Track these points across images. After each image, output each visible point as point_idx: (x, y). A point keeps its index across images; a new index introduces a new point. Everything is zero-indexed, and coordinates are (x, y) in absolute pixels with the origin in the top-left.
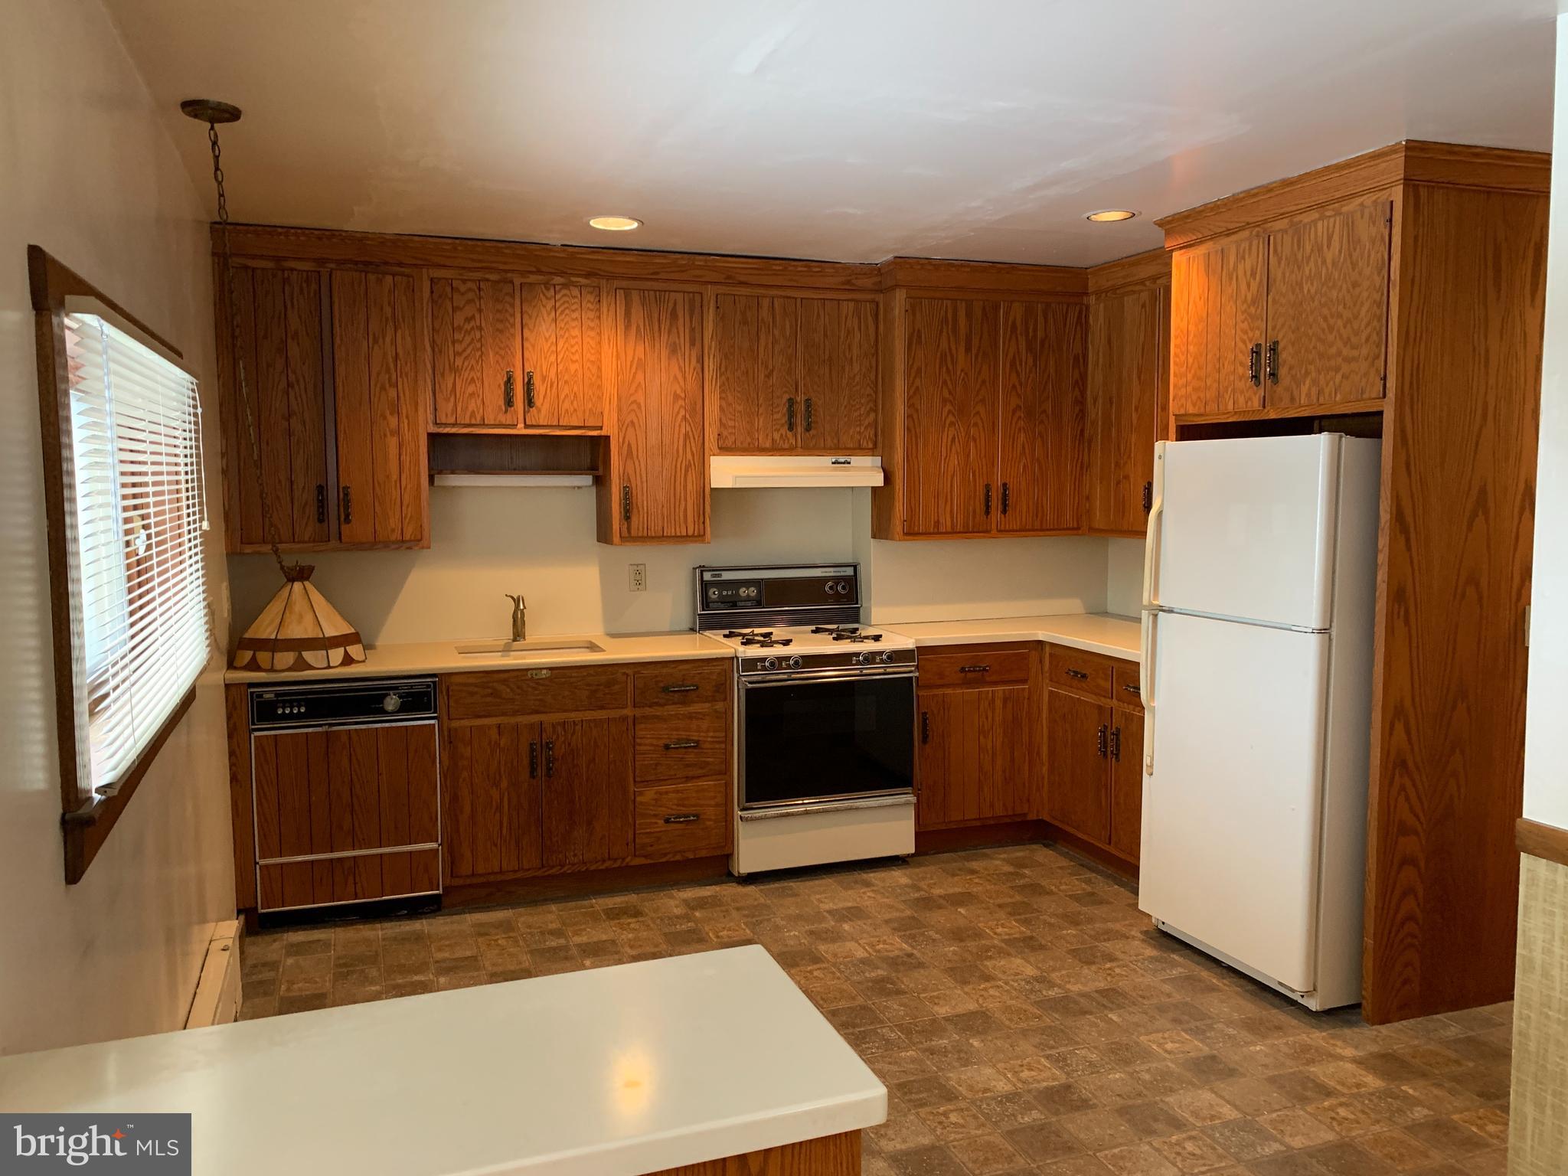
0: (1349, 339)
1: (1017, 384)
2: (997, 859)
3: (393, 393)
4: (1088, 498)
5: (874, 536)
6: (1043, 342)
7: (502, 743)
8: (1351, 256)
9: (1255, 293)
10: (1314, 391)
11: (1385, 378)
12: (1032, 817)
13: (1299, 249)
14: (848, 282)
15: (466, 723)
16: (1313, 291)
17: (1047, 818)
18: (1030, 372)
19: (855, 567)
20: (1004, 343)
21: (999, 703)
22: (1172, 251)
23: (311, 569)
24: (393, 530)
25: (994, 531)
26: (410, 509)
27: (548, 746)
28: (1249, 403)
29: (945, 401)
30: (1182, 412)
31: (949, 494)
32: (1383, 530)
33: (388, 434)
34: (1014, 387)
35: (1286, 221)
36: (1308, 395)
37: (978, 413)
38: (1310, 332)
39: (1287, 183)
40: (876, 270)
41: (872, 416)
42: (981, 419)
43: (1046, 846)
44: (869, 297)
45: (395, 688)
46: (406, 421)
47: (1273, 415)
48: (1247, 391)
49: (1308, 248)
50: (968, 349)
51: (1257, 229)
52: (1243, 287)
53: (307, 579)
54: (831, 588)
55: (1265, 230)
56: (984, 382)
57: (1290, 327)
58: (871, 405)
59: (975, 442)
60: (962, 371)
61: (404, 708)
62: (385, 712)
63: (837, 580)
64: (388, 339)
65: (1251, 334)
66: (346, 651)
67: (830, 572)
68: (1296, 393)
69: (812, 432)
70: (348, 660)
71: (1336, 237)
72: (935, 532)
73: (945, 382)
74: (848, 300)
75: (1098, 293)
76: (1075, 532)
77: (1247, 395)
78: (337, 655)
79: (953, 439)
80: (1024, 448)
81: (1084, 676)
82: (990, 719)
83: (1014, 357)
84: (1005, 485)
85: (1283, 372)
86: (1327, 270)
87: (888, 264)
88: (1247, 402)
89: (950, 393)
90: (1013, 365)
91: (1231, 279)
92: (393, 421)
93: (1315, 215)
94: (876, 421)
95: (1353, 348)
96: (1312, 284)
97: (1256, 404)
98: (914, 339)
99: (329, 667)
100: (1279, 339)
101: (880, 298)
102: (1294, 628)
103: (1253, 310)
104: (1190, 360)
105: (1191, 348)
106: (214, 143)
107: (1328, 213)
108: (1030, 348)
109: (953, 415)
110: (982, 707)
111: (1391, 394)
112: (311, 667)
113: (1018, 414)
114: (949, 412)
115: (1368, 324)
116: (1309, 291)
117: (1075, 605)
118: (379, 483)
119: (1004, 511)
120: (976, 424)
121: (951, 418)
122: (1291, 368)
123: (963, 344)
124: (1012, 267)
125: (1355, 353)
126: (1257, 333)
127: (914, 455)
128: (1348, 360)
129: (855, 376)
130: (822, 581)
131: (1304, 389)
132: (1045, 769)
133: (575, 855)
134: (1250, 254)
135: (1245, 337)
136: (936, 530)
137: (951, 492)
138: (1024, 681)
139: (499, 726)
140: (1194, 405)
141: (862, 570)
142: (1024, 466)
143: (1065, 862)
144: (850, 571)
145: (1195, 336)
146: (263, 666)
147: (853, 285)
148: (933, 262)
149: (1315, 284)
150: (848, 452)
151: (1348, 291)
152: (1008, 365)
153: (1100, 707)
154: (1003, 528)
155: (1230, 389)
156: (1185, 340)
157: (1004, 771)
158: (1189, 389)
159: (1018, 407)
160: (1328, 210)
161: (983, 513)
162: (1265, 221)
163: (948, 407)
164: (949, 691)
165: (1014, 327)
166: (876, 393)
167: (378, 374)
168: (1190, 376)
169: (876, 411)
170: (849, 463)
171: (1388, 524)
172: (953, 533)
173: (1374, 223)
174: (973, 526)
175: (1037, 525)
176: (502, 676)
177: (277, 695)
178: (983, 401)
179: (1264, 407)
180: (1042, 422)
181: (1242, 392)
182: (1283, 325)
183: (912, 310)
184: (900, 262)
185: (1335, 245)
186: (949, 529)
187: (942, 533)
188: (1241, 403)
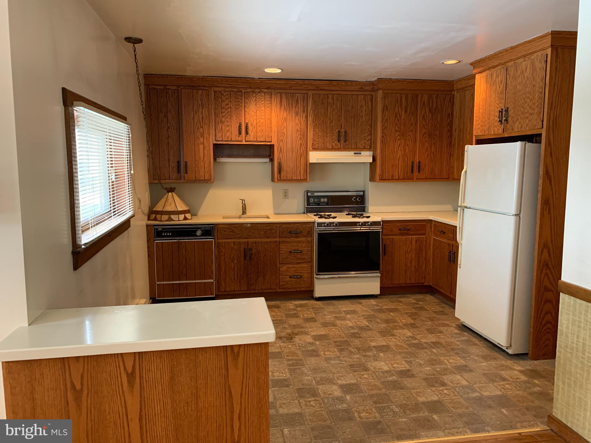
0: (531, 106)
1: (425, 125)
2: (411, 298)
3: (201, 130)
4: (452, 167)
5: (370, 181)
6: (435, 109)
7: (235, 248)
8: (533, 75)
9: (502, 89)
10: (520, 126)
11: (543, 121)
12: (426, 284)
13: (516, 73)
14: (361, 88)
15: (223, 241)
16: (520, 89)
17: (431, 285)
18: (430, 120)
19: (364, 192)
20: (420, 109)
21: (414, 242)
22: (475, 74)
23: (175, 188)
24: (202, 176)
25: (415, 179)
26: (207, 169)
27: (251, 250)
28: (499, 131)
29: (396, 131)
30: (477, 134)
31: (397, 165)
32: (540, 178)
33: (200, 144)
34: (424, 126)
35: (513, 62)
36: (518, 127)
37: (409, 135)
38: (519, 104)
39: (512, 48)
40: (372, 83)
41: (369, 137)
42: (411, 137)
43: (431, 295)
44: (370, 93)
45: (200, 228)
46: (206, 140)
47: (506, 135)
48: (498, 126)
49: (519, 72)
50: (406, 111)
51: (503, 65)
52: (498, 88)
53: (173, 192)
54: (354, 199)
55: (505, 66)
56: (412, 124)
57: (512, 102)
58: (369, 132)
59: (408, 146)
60: (403, 120)
61: (202, 235)
62: (196, 236)
63: (357, 196)
64: (200, 112)
65: (500, 105)
66: (185, 215)
67: (354, 193)
68: (514, 127)
69: (347, 143)
70: (185, 219)
71: (528, 68)
72: (392, 179)
73: (397, 124)
74: (361, 95)
75: (458, 90)
76: (447, 180)
77: (498, 128)
78: (182, 217)
79: (400, 144)
80: (427, 148)
81: (444, 233)
82: (410, 248)
83: (424, 114)
84: (419, 162)
85: (510, 119)
86: (525, 80)
87: (376, 81)
89: (399, 128)
90: (423, 117)
91: (494, 85)
92: (202, 139)
93: (522, 60)
94: (371, 139)
95: (533, 109)
96: (520, 86)
97: (501, 131)
98: (385, 108)
99: (179, 220)
100: (509, 107)
101: (373, 93)
102: (507, 214)
103: (500, 96)
104: (480, 115)
105: (481, 111)
106: (135, 51)
107: (526, 59)
108: (430, 111)
109: (400, 136)
110: (407, 244)
111: (545, 127)
112: (173, 220)
113: (425, 135)
114: (398, 135)
115: (538, 101)
116: (519, 88)
118: (197, 160)
119: (419, 172)
120: (408, 139)
121: (399, 137)
122: (512, 118)
123: (404, 110)
124: (424, 81)
125: (533, 112)
126: (502, 104)
127: (384, 151)
128: (531, 114)
129: (363, 122)
130: (352, 196)
131: (516, 125)
132: (431, 266)
133: (259, 287)
134: (500, 75)
135: (498, 106)
136: (392, 178)
137: (398, 165)
138: (424, 234)
139: (234, 242)
140: (481, 132)
141: (366, 193)
142: (427, 155)
143: (436, 301)
144: (362, 193)
145: (482, 106)
146: (158, 219)
147: (363, 89)
148: (393, 80)
150: (360, 150)
151: (532, 88)
152: (421, 118)
153: (449, 244)
154: (418, 178)
155: (492, 126)
156: (479, 108)
157: (415, 267)
158: (480, 126)
159: (426, 133)
161: (410, 172)
162: (506, 62)
163: (398, 133)
164: (394, 237)
165: (424, 103)
166: (371, 128)
167: (197, 124)
168: (480, 121)
169: (371, 135)
170: (361, 154)
171: (542, 176)
172: (399, 179)
173: (542, 63)
174: (407, 177)
175: (432, 177)
176: (235, 225)
177: (163, 229)
178: (411, 131)
179: (503, 132)
180: (434, 139)
181: (496, 127)
182: (510, 101)
183: (384, 97)
184: (380, 80)
185: (528, 71)
186: (397, 178)
187: (394, 180)
188: (496, 132)
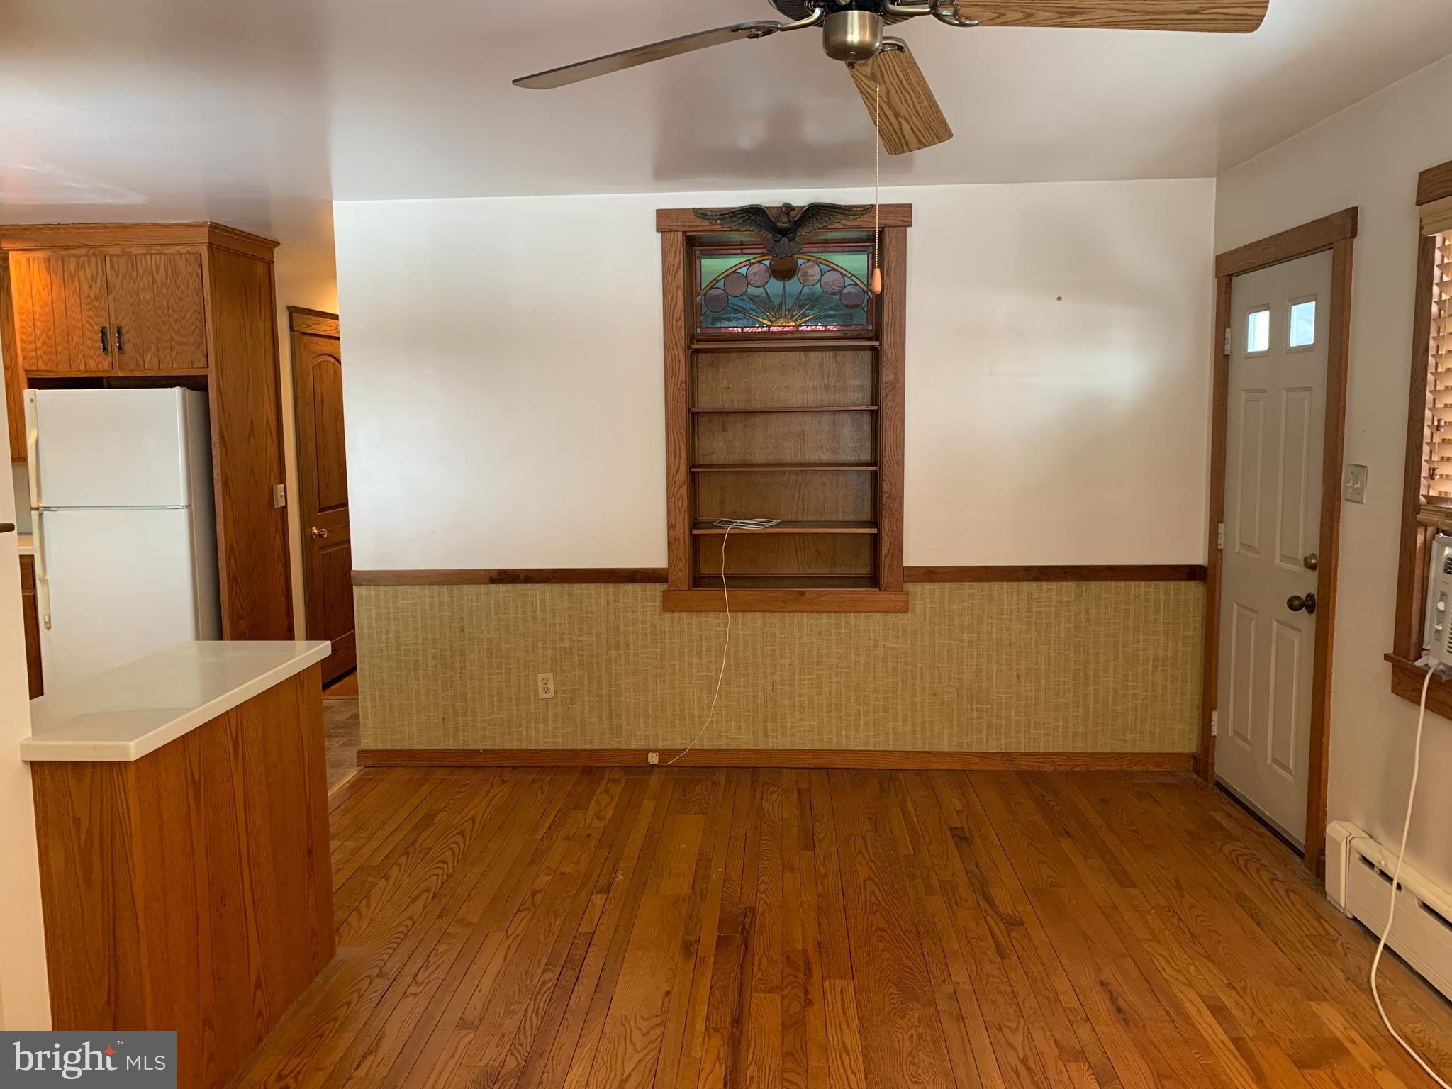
0: (179, 331)
8: (175, 282)
9: (98, 292)
10: (155, 361)
11: (207, 356)
13: (133, 270)
16: (148, 298)
22: (8, 250)
28: (100, 366)
30: (34, 368)
32: (215, 445)
35: (119, 249)
36: (152, 363)
38: (149, 324)
39: (120, 226)
47: (120, 374)
48: (97, 357)
49: (140, 271)
51: (93, 250)
52: (86, 287)
55: (100, 252)
57: (131, 318)
65: (96, 319)
68: (140, 361)
71: (162, 267)
77: (97, 360)
85: (127, 347)
86: (158, 286)
88: (97, 366)
91: (73, 281)
93: (143, 251)
95: (182, 336)
96: (147, 294)
97: (105, 365)
100: (122, 324)
102: (169, 506)
103: (96, 303)
104: (38, 332)
105: (39, 323)
107: (153, 251)
111: (212, 365)
115: (192, 324)
116: (144, 298)
122: (134, 345)
125: (186, 340)
126: (102, 320)
128: (179, 344)
131: (147, 359)
134: (89, 265)
135: (91, 321)
140: (45, 364)
145: (41, 315)
149: (149, 294)
151: (175, 302)
155: (80, 356)
156: (31, 317)
158: (40, 352)
160: (152, 249)
162: (103, 246)
168: (39, 344)
173: (190, 265)
179: (113, 368)
181: (92, 357)
182: (125, 317)
185: (162, 271)
188: (92, 365)
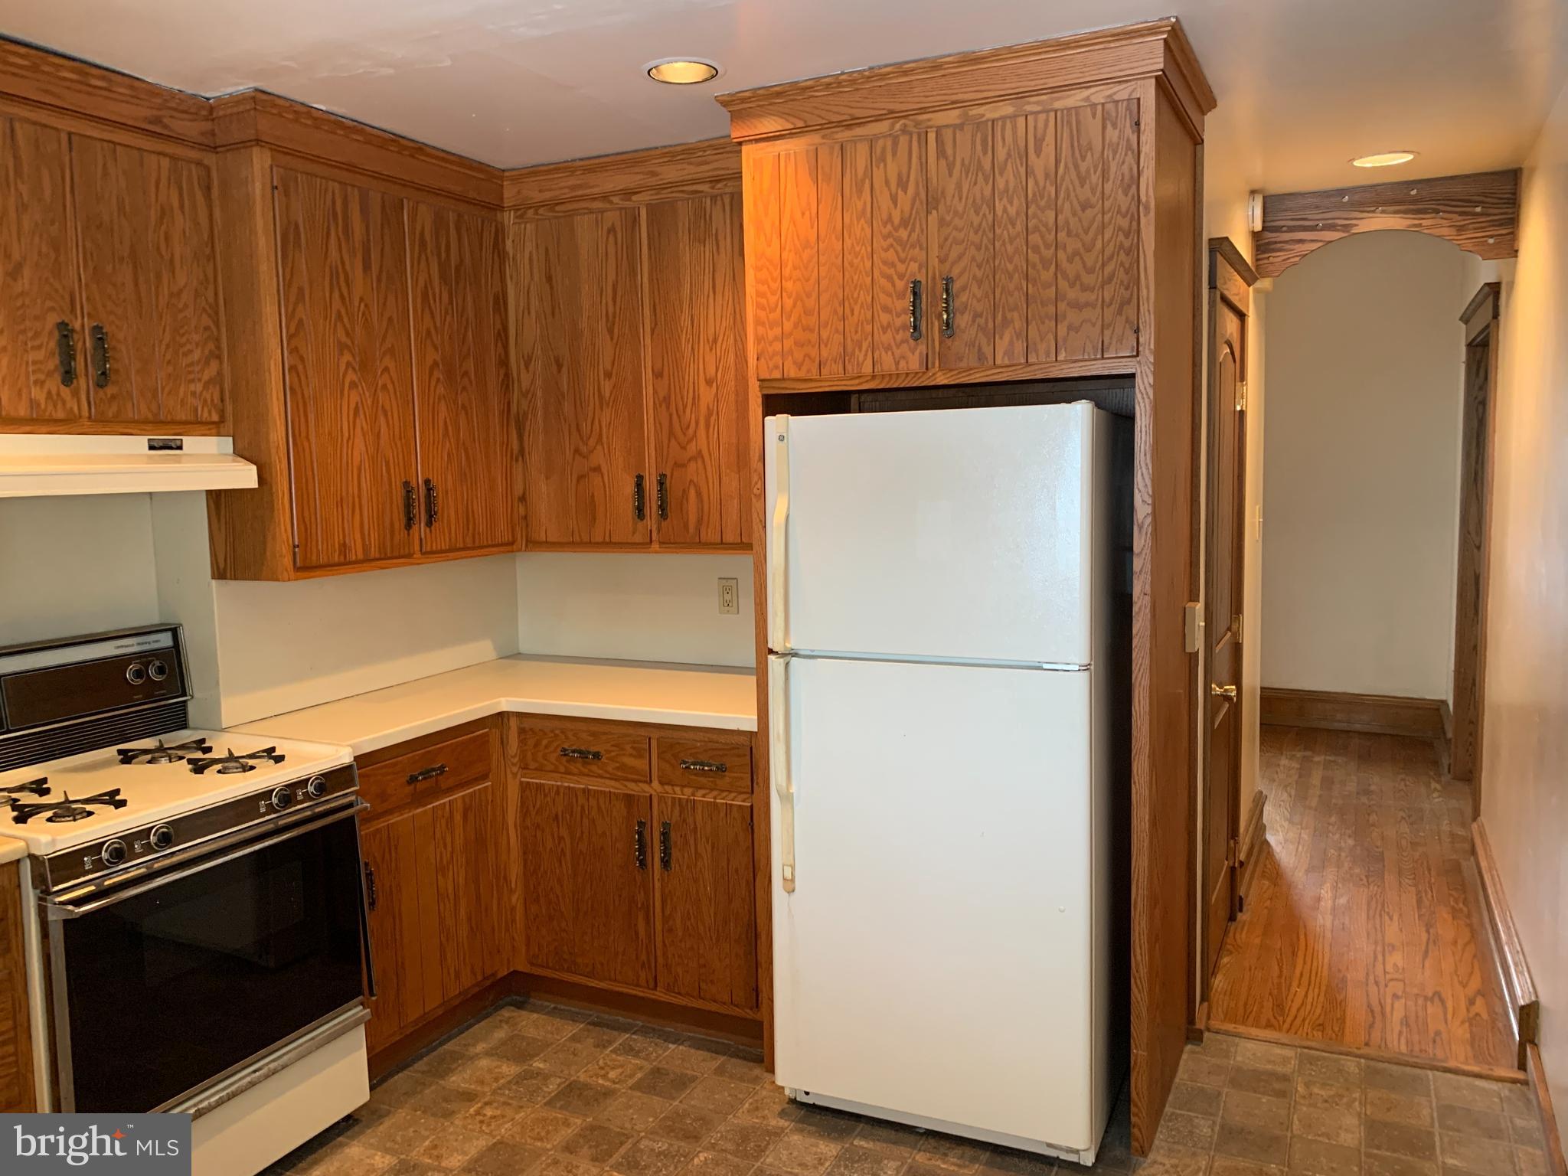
0: (1078, 277)
1: (432, 330)
2: (477, 1056)
4: (523, 499)
5: (219, 574)
6: (457, 269)
8: (1076, 166)
9: (907, 209)
10: (1019, 347)
11: (1137, 330)
12: (503, 972)
13: (985, 153)
14: (157, 121)
16: (1012, 211)
17: (522, 966)
18: (446, 313)
19: (174, 632)
20: (412, 266)
21: (458, 818)
22: (740, 144)
25: (418, 555)
28: (903, 364)
29: (342, 347)
30: (777, 375)
31: (357, 500)
32: (1140, 527)
34: (429, 332)
35: (957, 112)
36: (1009, 353)
37: (386, 369)
38: (1010, 267)
40: (207, 110)
41: (214, 365)
42: (391, 379)
43: (520, 1006)
44: (193, 154)
47: (942, 380)
48: (898, 346)
49: (1001, 153)
50: (367, 267)
51: (902, 121)
52: (884, 201)
54: (137, 674)
55: (917, 124)
56: (390, 319)
57: (973, 259)
58: (211, 346)
59: (386, 416)
60: (361, 300)
63: (145, 657)
65: (901, 267)
67: (131, 646)
68: (988, 350)
69: (111, 390)
71: (1049, 140)
72: (342, 562)
73: (339, 316)
74: (159, 153)
75: (522, 209)
76: (509, 548)
77: (898, 352)
79: (356, 409)
80: (446, 422)
81: (597, 756)
82: (449, 849)
83: (426, 287)
84: (427, 482)
85: (962, 321)
86: (1036, 183)
87: (238, 100)
88: (897, 364)
89: (348, 334)
90: (425, 296)
91: (860, 191)
93: (1007, 109)
94: (220, 373)
95: (1085, 288)
96: (1011, 203)
97: (914, 363)
98: (288, 239)
100: (954, 273)
101: (210, 159)
102: (1046, 666)
103: (903, 234)
104: (789, 303)
105: (789, 285)
107: (1029, 108)
108: (444, 277)
109: (354, 369)
110: (438, 835)
111: (1147, 351)
113: (437, 374)
114: (348, 364)
115: (1109, 259)
116: (1005, 210)
117: (483, 650)
119: (429, 524)
120: (384, 387)
121: (351, 376)
122: (977, 315)
123: (359, 256)
124: (418, 150)
125: (1092, 298)
126: (914, 266)
127: (303, 434)
128: (1075, 306)
129: (180, 291)
130: (118, 663)
131: (1002, 345)
132: (516, 899)
134: (894, 154)
135: (892, 271)
136: (342, 559)
137: (360, 497)
138: (484, 777)
140: (799, 366)
141: (185, 634)
142: (449, 454)
144: (165, 640)
145: (795, 268)
147: (166, 127)
148: (315, 114)
149: (1016, 202)
150: (178, 430)
151: (1074, 214)
152: (419, 300)
153: (629, 799)
154: (429, 549)
155: (865, 346)
156: (776, 274)
157: (469, 919)
158: (789, 343)
159: (435, 364)
160: (1029, 103)
161: (403, 526)
162: (923, 111)
163: (347, 357)
164: (394, 819)
165: (423, 244)
166: (217, 324)
168: (788, 326)
170: (180, 448)
171: (1149, 520)
172: (369, 561)
173: (1114, 126)
174: (392, 552)
175: (469, 543)
178: (391, 351)
179: (928, 368)
180: (464, 388)
181: (888, 348)
182: (960, 257)
183: (281, 188)
184: (261, 101)
185: (1049, 149)
186: (360, 556)
187: (350, 563)
188: (888, 363)
